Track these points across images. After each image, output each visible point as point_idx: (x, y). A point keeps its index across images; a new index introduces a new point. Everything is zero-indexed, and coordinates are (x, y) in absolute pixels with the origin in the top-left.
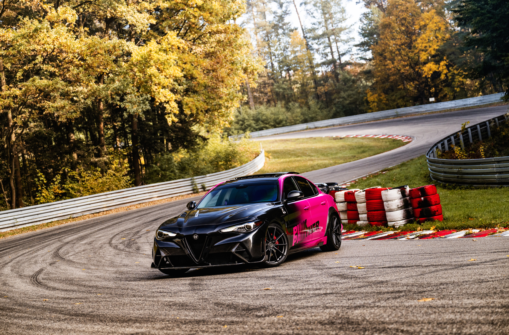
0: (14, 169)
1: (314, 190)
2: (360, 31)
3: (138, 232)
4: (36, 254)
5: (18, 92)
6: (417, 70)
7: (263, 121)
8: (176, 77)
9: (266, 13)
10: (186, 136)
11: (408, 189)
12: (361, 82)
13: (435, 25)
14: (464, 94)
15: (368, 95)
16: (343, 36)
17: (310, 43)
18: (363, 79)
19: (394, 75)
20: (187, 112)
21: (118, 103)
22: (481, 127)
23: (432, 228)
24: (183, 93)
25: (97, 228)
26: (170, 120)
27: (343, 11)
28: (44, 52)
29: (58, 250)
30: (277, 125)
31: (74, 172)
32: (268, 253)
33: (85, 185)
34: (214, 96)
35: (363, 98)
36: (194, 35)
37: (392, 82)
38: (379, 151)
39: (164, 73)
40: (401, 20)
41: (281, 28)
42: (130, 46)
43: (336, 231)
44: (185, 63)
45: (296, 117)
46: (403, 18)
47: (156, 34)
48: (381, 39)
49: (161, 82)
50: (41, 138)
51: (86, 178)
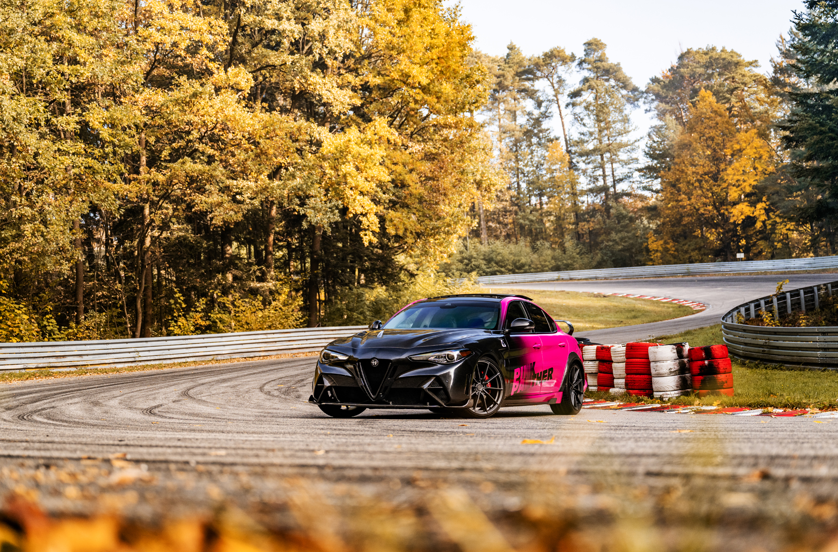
0: (143, 285)
1: (552, 325)
2: (647, 149)
3: (303, 380)
4: (157, 391)
5: (161, 178)
6: (722, 211)
7: (497, 263)
8: (380, 181)
9: (517, 113)
10: (386, 266)
11: (687, 347)
12: (642, 222)
13: (755, 150)
14: (786, 251)
15: (650, 241)
16: (623, 156)
17: (574, 161)
18: (644, 218)
19: (688, 216)
20: (391, 231)
21: (297, 208)
22: (805, 293)
23: (715, 403)
24: (388, 204)
25: (247, 372)
26: (367, 238)
27: (626, 120)
28: (202, 126)
29: (189, 390)
30: (517, 271)
31: (225, 298)
32: (475, 397)
33: (238, 318)
34: (431, 213)
35: (642, 244)
36: (412, 126)
37: (685, 225)
38: (657, 318)
39: (364, 174)
40: (707, 140)
41: (537, 135)
42: (322, 132)
43: (576, 387)
44: (395, 164)
45: (545, 261)
46: (709, 137)
47: (360, 120)
48: (675, 164)
49: (358, 185)
50: (186, 246)
51: (242, 308)
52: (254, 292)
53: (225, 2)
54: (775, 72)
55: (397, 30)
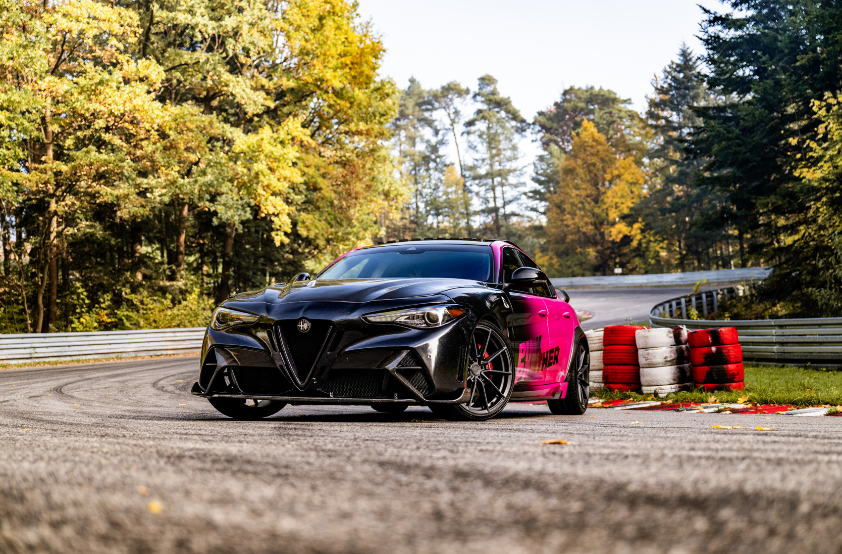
2: (533, 175)
6: (602, 230)
8: (293, 183)
9: (418, 140)
11: (685, 332)
12: (529, 240)
13: (632, 176)
14: (660, 267)
15: (537, 257)
16: (512, 179)
17: (468, 184)
18: (531, 237)
19: (572, 234)
20: (303, 233)
21: (207, 204)
23: (741, 401)
24: (300, 206)
26: (279, 239)
27: (514, 148)
31: (133, 296)
33: (146, 316)
37: (568, 243)
39: (277, 174)
40: (589, 165)
41: (434, 161)
42: (234, 133)
44: (307, 167)
47: (273, 123)
49: (271, 185)
50: (94, 242)
51: (150, 306)
52: (164, 291)
53: (139, 2)
54: (650, 106)
55: (311, 36)
